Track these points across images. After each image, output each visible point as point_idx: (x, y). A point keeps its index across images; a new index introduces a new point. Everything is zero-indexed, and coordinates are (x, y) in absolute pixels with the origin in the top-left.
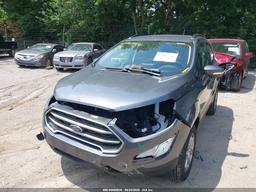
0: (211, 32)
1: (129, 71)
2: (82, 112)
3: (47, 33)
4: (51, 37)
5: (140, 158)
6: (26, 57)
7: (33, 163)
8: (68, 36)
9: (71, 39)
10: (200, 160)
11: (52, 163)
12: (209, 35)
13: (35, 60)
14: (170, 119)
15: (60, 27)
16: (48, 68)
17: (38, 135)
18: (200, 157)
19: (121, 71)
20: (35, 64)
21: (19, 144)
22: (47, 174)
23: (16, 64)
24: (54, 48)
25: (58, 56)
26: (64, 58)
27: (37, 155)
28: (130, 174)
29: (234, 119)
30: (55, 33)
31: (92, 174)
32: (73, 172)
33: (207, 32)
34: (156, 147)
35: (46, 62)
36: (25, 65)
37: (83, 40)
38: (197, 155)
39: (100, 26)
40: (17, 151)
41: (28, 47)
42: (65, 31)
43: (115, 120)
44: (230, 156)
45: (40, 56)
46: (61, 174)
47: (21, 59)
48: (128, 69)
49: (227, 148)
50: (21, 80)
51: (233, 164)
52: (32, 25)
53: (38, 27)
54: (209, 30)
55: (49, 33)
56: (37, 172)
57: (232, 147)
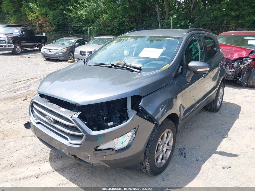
0: (239, 23)
1: (113, 67)
2: (54, 104)
3: (74, 26)
4: (78, 30)
5: (101, 150)
6: (50, 50)
7: (27, 149)
8: (93, 30)
9: (96, 32)
10: (183, 157)
11: (43, 150)
12: (237, 26)
13: (58, 53)
14: (141, 114)
15: (86, 21)
16: (70, 61)
17: (25, 123)
18: (184, 154)
19: (106, 66)
20: (59, 57)
21: (21, 131)
22: (36, 159)
23: (43, 57)
24: (77, 42)
25: (79, 49)
26: (84, 52)
27: (33, 142)
28: (95, 165)
29: (239, 117)
30: (81, 27)
31: (73, 163)
32: (58, 159)
33: (234, 23)
34: (115, 140)
35: (69, 55)
36: (50, 58)
37: (107, 33)
38: (182, 151)
39: (124, 19)
40: (17, 137)
41: (54, 41)
42: (91, 25)
43: (79, 113)
44: (217, 155)
45: (63, 50)
46: (46, 160)
47: (46, 52)
48: (113, 65)
49: (218, 146)
50: (44, 72)
51: (216, 162)
52: (61, 20)
53: (66, 22)
54: (236, 20)
55: (76, 27)
56: (27, 157)
57: (224, 145)
